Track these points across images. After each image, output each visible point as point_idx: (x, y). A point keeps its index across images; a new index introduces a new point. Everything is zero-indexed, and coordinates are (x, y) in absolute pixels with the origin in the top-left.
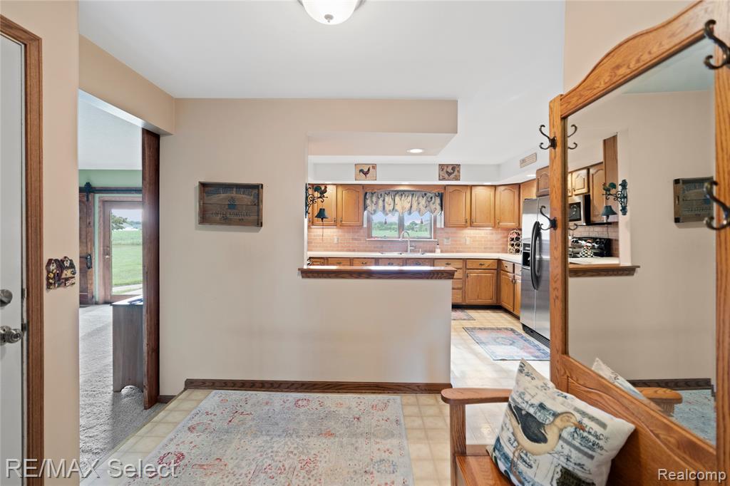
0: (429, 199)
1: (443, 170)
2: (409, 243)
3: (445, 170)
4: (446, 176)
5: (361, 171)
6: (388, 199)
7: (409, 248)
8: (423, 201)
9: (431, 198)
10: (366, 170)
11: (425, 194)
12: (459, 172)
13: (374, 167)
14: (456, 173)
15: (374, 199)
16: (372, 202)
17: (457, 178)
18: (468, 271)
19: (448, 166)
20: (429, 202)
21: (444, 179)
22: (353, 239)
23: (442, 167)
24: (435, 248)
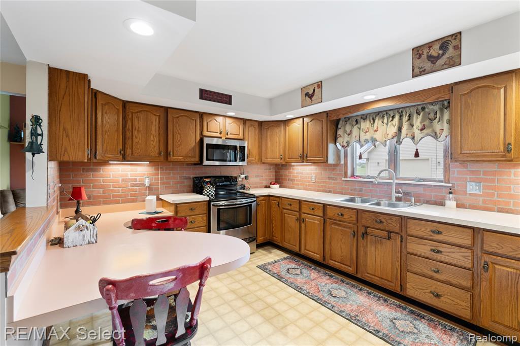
0: (432, 116)
1: (420, 56)
2: (394, 186)
3: (424, 56)
4: (428, 65)
5: (307, 95)
6: (365, 125)
7: (394, 195)
8: (417, 122)
9: (436, 113)
10: (311, 92)
11: (423, 109)
12: (458, 48)
13: (320, 85)
14: (451, 51)
15: (348, 128)
16: (345, 131)
17: (455, 62)
18: (487, 258)
19: (430, 45)
20: (431, 120)
21: (423, 72)
22: (329, 178)
23: (417, 51)
24: (444, 198)
